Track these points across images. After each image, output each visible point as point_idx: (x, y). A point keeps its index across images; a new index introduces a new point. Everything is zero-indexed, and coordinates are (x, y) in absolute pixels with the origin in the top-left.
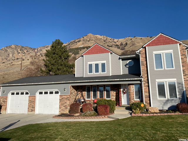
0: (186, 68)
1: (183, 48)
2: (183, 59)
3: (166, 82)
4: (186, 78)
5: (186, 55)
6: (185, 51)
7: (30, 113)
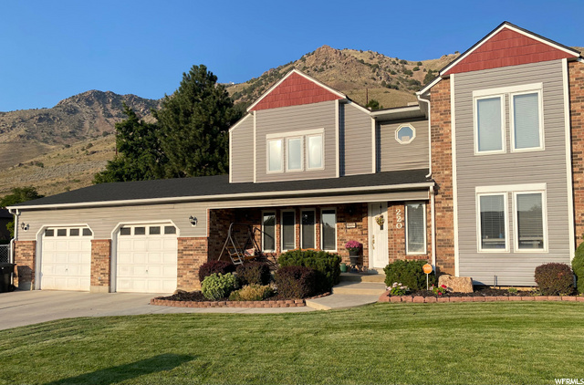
3: (510, 193)
4: (582, 182)
7: (96, 289)
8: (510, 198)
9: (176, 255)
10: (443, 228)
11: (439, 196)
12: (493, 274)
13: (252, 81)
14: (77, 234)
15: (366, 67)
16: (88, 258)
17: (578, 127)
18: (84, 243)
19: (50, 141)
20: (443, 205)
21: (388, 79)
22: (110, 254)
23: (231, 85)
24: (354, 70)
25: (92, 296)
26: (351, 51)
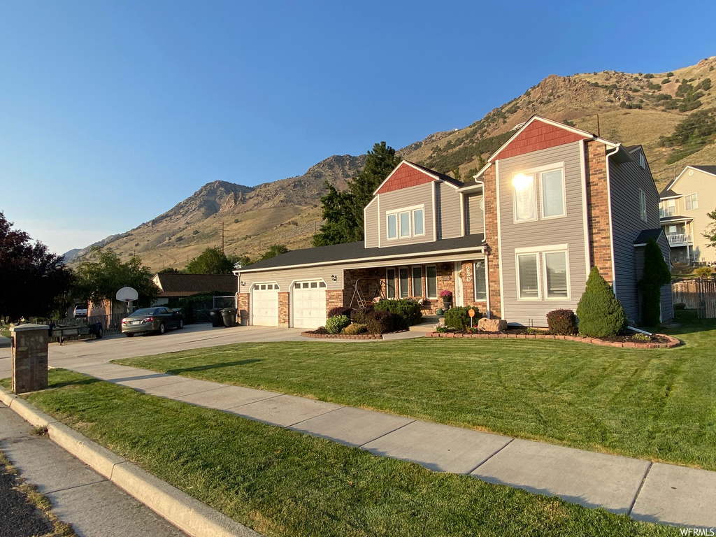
0: (602, 211)
1: (597, 152)
2: (597, 185)
3: (541, 253)
4: (599, 241)
5: (606, 172)
6: (603, 159)
7: (282, 325)
8: (541, 257)
9: (325, 302)
10: (494, 281)
11: (491, 257)
12: (529, 317)
13: (474, 125)
14: (272, 288)
15: (601, 91)
16: (276, 304)
17: (595, 196)
18: (274, 293)
19: (303, 203)
20: (494, 263)
21: (629, 98)
22: (289, 302)
23: (454, 132)
24: (586, 96)
25: (280, 329)
26: (583, 75)
